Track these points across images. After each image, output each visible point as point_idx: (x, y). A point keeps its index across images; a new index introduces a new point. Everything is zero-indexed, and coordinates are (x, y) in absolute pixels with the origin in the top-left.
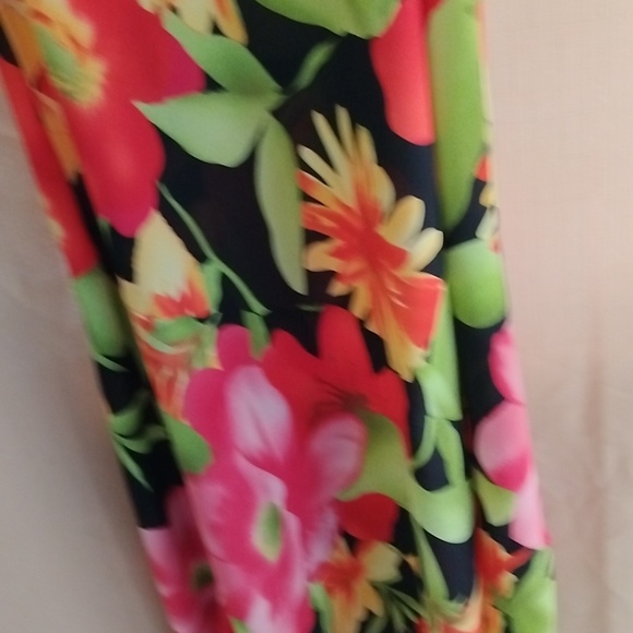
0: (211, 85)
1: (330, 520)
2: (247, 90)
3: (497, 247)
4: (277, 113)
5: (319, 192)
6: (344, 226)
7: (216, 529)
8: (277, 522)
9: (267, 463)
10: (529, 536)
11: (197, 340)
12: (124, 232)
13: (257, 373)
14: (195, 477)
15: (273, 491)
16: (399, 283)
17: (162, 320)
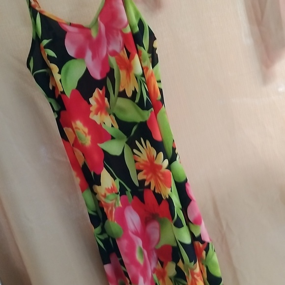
0: (113, 138)
1: (155, 255)
2: (120, 139)
3: (180, 162)
4: (127, 143)
5: (139, 159)
6: (146, 166)
7: (126, 254)
8: (142, 253)
9: (136, 234)
10: (206, 238)
11: (116, 199)
12: (97, 173)
13: (131, 208)
14: (119, 239)
15: (139, 243)
16: (161, 173)
17: (108, 194)
